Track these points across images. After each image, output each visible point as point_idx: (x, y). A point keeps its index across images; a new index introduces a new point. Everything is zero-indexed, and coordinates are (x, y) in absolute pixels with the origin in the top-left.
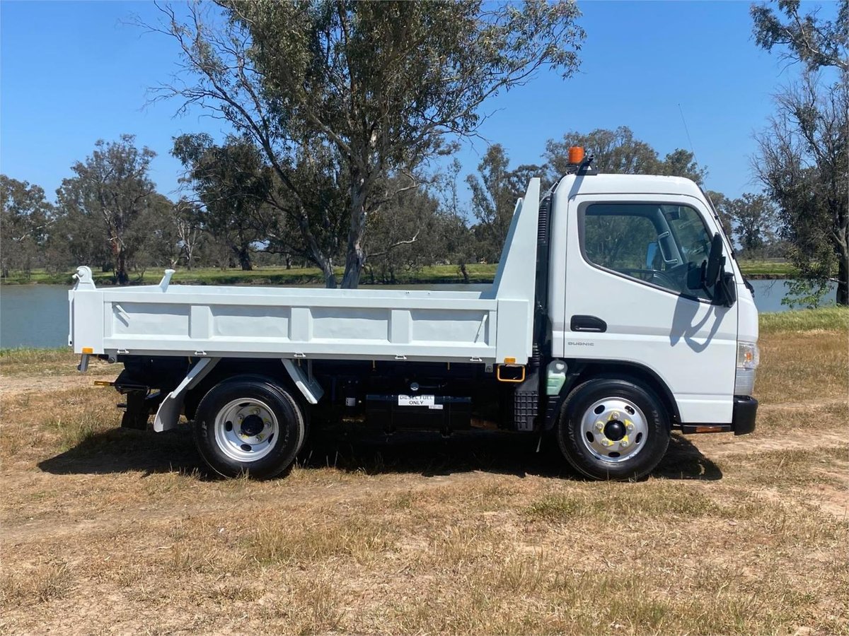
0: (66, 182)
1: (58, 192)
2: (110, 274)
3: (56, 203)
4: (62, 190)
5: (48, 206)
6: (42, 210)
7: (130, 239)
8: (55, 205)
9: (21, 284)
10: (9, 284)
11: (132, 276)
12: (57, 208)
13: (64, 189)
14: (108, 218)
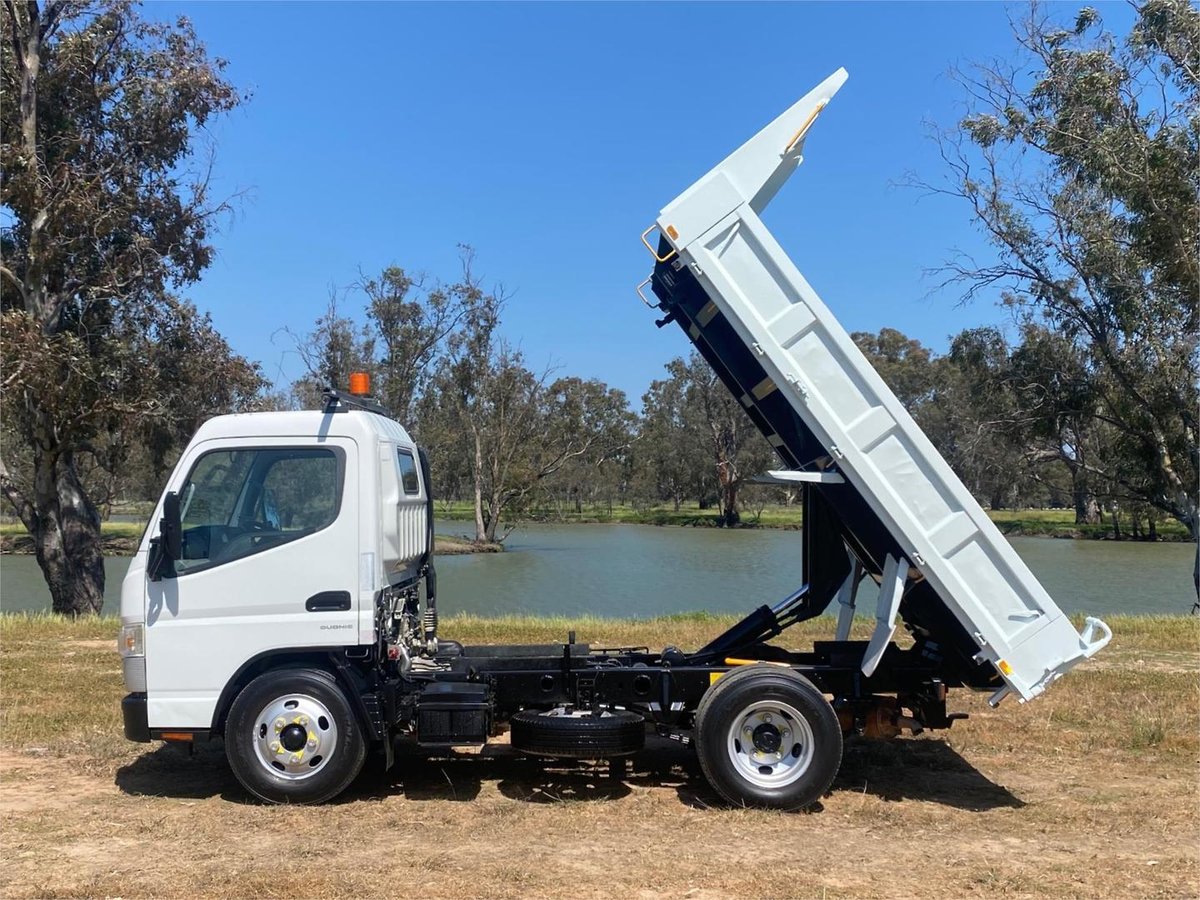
0: (655, 386)
1: (646, 399)
2: (714, 511)
3: (643, 413)
4: (650, 395)
5: (632, 417)
6: (626, 422)
7: (745, 464)
8: (642, 416)
9: (601, 522)
10: (586, 522)
11: (745, 516)
12: (644, 421)
13: (653, 394)
14: (717, 435)
